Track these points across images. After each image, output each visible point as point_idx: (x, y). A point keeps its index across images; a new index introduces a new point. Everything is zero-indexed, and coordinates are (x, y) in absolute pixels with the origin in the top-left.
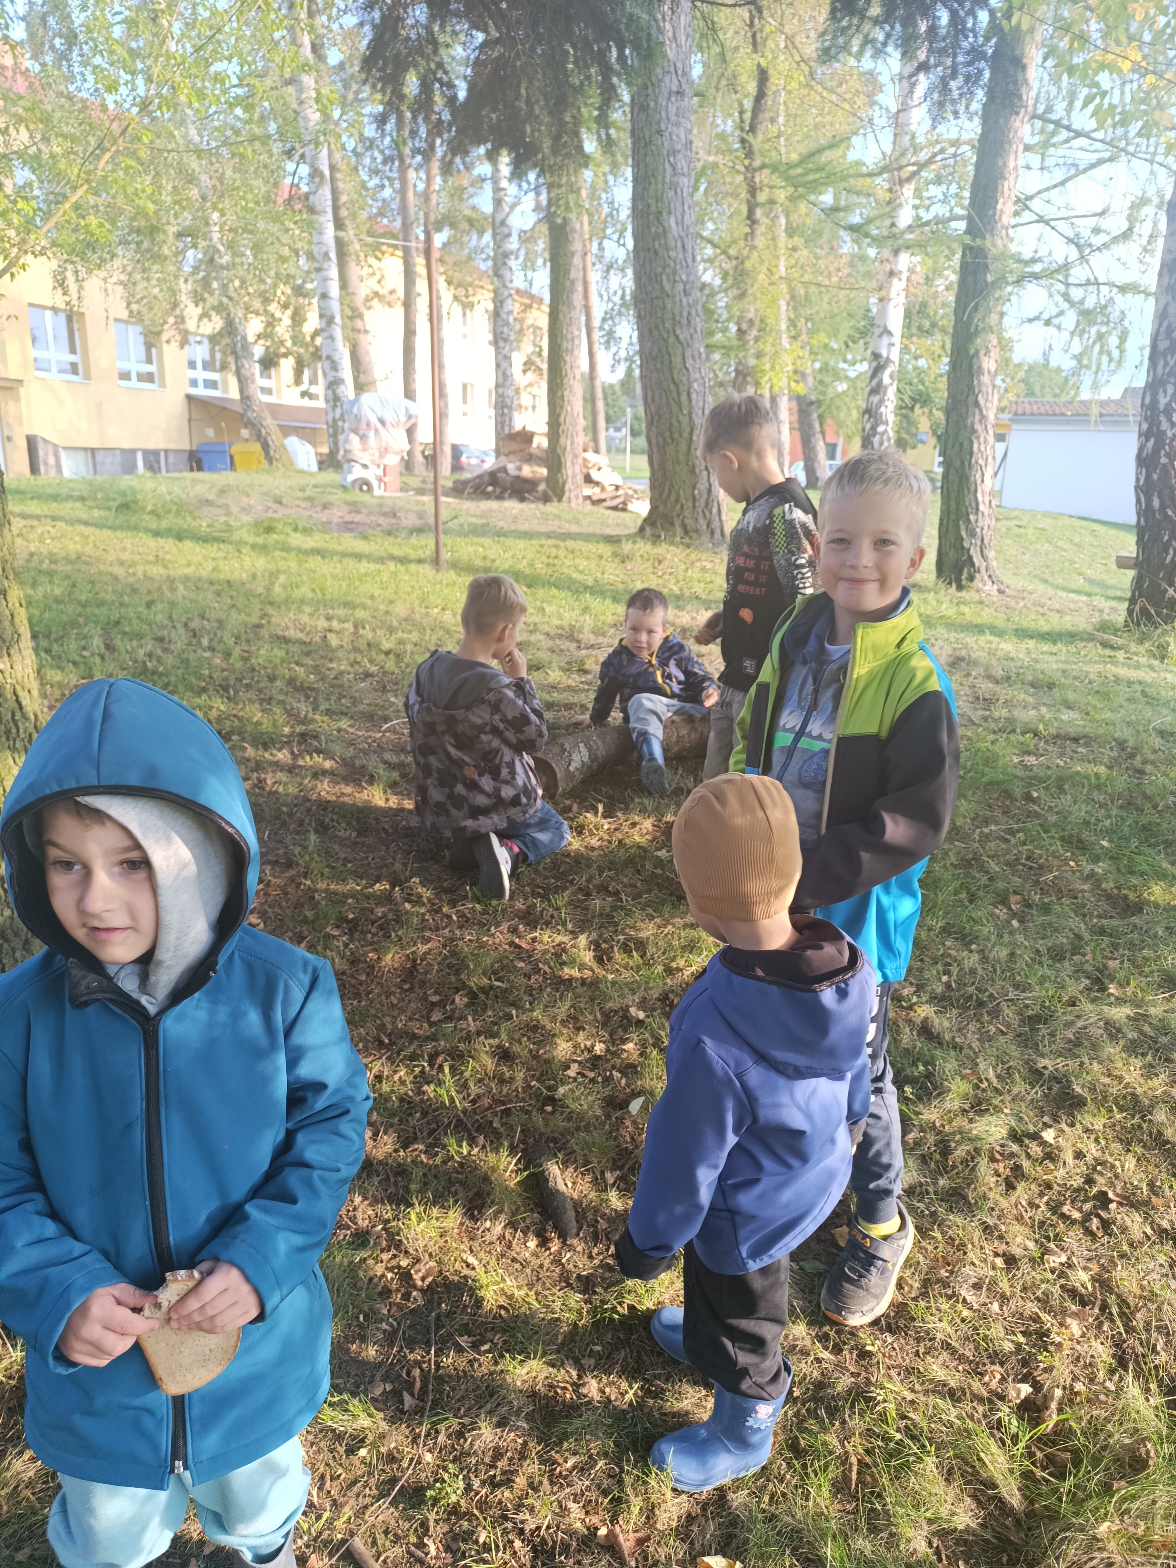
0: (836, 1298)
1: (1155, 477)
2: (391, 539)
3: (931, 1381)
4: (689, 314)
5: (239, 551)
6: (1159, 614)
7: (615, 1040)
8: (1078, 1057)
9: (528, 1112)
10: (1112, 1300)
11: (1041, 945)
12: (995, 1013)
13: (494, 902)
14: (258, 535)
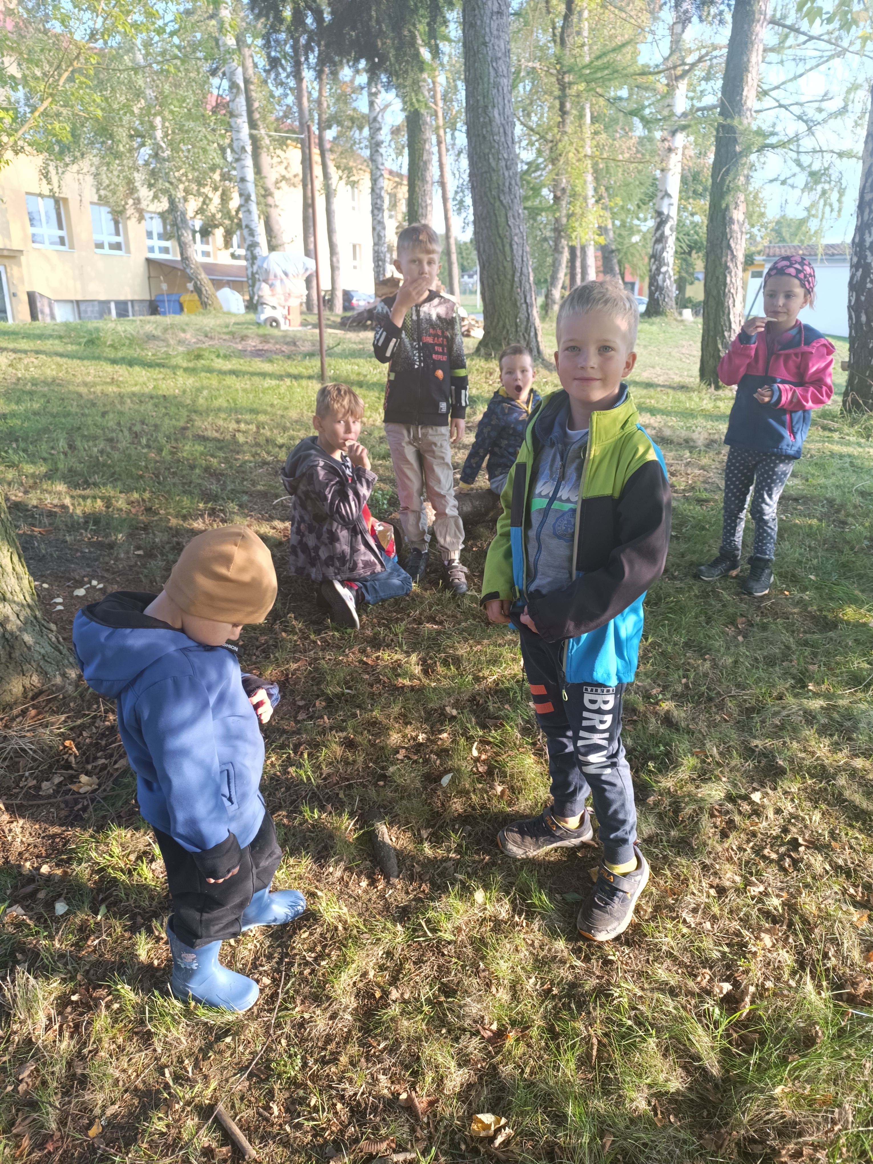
0: (587, 920)
1: (863, 298)
2: (289, 362)
3: (656, 981)
4: (510, 184)
5: (175, 373)
6: (866, 403)
7: (434, 731)
8: (782, 737)
9: (365, 786)
10: (796, 919)
11: (759, 655)
12: (721, 707)
13: (349, 630)
14: (190, 361)
